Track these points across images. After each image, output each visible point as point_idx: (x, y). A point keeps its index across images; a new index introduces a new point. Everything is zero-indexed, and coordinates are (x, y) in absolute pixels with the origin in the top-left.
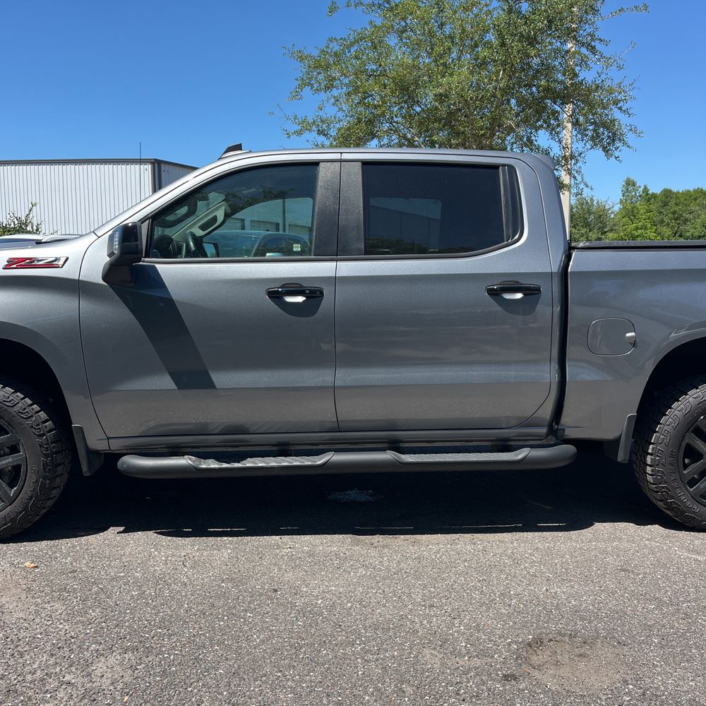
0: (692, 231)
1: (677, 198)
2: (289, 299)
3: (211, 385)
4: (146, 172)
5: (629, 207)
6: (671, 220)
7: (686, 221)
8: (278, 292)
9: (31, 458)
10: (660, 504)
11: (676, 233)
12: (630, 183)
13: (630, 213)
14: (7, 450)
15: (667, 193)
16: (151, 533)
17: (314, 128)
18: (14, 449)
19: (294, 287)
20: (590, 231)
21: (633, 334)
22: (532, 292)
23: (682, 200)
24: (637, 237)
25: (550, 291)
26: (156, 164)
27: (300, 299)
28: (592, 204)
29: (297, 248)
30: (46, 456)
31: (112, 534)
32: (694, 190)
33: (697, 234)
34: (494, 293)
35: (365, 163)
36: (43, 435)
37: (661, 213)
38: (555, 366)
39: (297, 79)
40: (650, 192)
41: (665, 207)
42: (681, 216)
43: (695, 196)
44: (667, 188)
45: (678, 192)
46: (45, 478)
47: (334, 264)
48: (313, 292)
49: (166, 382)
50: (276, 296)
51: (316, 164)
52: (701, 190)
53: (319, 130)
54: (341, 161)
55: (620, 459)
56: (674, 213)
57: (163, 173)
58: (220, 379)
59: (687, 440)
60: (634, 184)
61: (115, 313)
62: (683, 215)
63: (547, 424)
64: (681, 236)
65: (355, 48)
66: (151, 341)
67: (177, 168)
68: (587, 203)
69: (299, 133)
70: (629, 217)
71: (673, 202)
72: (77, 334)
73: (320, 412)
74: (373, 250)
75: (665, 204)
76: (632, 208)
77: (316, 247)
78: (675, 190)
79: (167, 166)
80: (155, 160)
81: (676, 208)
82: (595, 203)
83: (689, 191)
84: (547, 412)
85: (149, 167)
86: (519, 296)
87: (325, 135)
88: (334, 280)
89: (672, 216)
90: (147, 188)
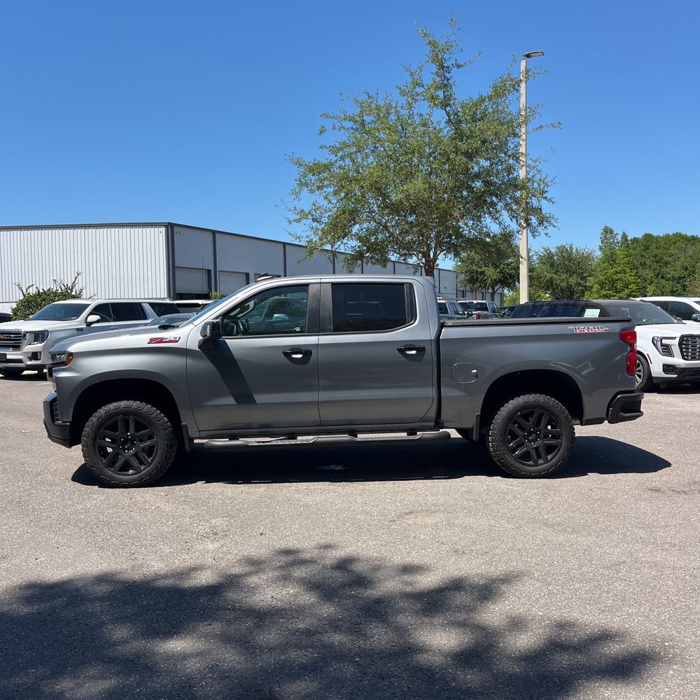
0: (672, 273)
1: (658, 242)
2: (294, 356)
3: (254, 402)
4: (161, 235)
5: (608, 252)
6: (653, 262)
7: (667, 263)
8: (289, 352)
9: (160, 441)
10: (498, 463)
11: (658, 275)
12: (608, 231)
13: (610, 258)
14: (147, 438)
15: (648, 237)
16: (220, 483)
17: (310, 217)
18: (150, 437)
19: (296, 350)
20: (570, 276)
21: (475, 371)
22: (421, 350)
23: (662, 244)
24: (617, 280)
25: (431, 350)
26: (169, 227)
27: (300, 356)
28: (572, 252)
29: (298, 329)
30: (168, 440)
31: (200, 485)
32: (673, 234)
33: (677, 275)
34: (401, 351)
35: (333, 284)
36: (166, 429)
37: (643, 256)
38: (435, 388)
39: (296, 180)
40: (629, 238)
41: (647, 251)
42: (662, 258)
43: (674, 241)
44: (648, 232)
45: (659, 237)
46: (167, 452)
47: (317, 337)
48: (307, 352)
49: (230, 400)
50: (287, 355)
51: (307, 285)
52: (680, 234)
53: (313, 219)
54: (321, 283)
55: (474, 439)
56: (655, 256)
57: (175, 235)
58: (259, 398)
59: (509, 428)
60: (611, 232)
61: (205, 365)
62: (665, 258)
63: (434, 420)
64: (663, 278)
65: (341, 154)
66: (223, 378)
68: (567, 250)
69: (298, 221)
70: (609, 262)
71: (653, 246)
72: (185, 376)
73: (311, 415)
74: (338, 329)
75: (647, 248)
76: (611, 254)
77: (308, 329)
78: (655, 234)
79: (179, 228)
80: (169, 223)
81: (657, 252)
82: (574, 250)
83: (669, 235)
84: (433, 414)
85: (163, 229)
86: (414, 352)
87: (318, 222)
88: (317, 346)
89: (654, 259)
90: (161, 249)
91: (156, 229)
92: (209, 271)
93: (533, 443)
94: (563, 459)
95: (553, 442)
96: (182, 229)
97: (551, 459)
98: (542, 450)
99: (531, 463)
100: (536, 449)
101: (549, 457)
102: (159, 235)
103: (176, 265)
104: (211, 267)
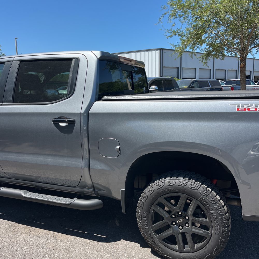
4: (158, 53)
21: (119, 147)
26: (161, 50)
34: (55, 122)
57: (164, 53)
59: (153, 208)
67: (170, 51)
79: (165, 50)
80: (161, 48)
85: (159, 51)
86: (65, 124)
90: (158, 59)
91: (156, 51)
92: (178, 68)
93: (181, 227)
94: (211, 253)
95: (201, 232)
96: (167, 51)
97: (198, 250)
98: (188, 237)
99: (176, 247)
100: (183, 235)
101: (197, 246)
102: (157, 53)
103: (163, 66)
104: (179, 66)
